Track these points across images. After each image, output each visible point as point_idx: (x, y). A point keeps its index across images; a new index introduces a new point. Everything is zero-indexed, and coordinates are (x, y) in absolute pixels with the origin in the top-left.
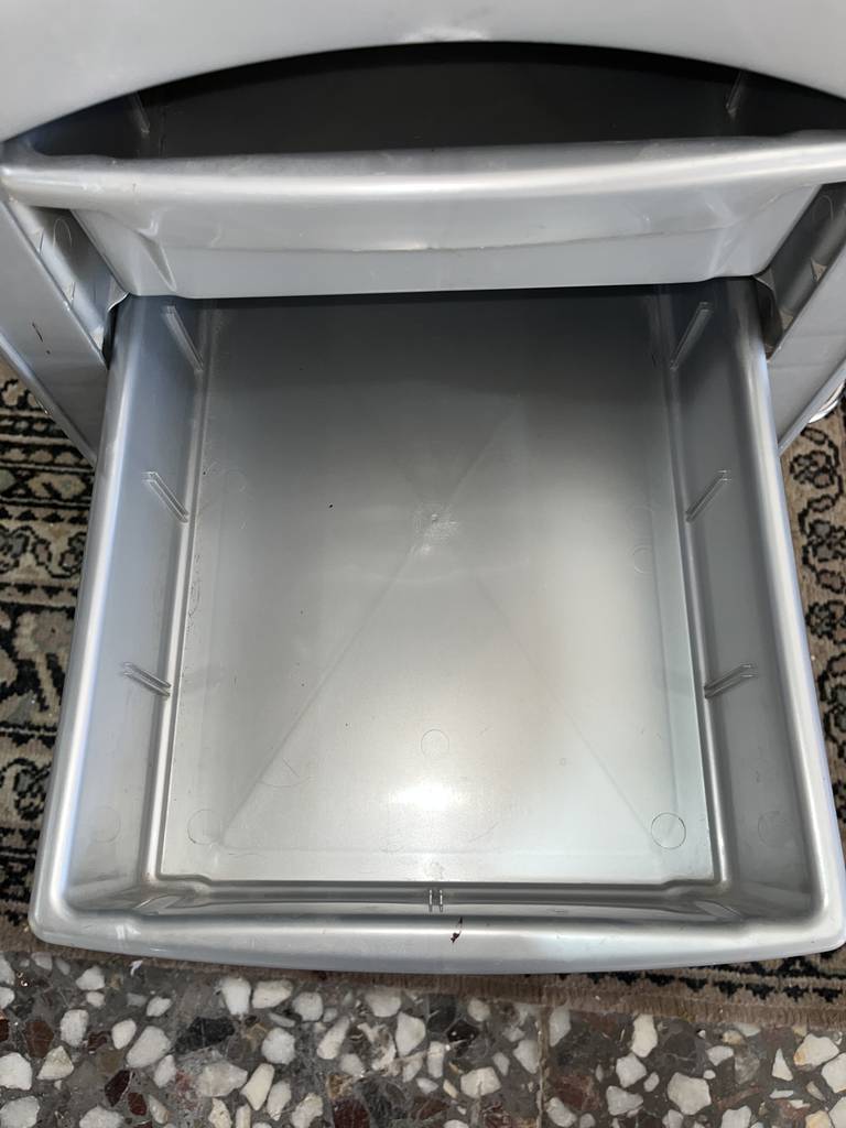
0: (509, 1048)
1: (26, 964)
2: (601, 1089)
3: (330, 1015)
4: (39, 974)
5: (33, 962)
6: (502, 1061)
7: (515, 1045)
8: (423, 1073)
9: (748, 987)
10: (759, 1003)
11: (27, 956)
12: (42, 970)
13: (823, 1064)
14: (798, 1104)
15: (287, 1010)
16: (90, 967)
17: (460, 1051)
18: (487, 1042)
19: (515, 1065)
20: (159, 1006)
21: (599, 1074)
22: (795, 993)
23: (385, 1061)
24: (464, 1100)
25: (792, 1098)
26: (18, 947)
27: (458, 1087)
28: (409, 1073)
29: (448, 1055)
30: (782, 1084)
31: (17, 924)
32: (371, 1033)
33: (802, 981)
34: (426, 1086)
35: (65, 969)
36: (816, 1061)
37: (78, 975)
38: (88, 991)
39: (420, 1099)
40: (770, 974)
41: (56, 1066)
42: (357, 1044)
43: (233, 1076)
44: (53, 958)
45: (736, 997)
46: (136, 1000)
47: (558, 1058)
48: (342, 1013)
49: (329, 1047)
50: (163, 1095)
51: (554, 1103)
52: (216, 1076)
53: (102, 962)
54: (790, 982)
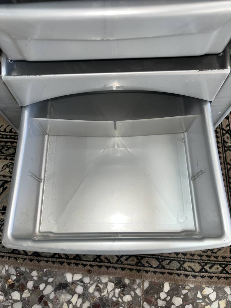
0: (134, 290)
1: (19, 270)
2: (156, 300)
3: (91, 282)
4: (22, 272)
5: (20, 269)
6: (132, 293)
7: (136, 289)
8: (114, 296)
9: (191, 275)
10: (194, 279)
11: (19, 268)
12: (23, 271)
13: (209, 294)
14: (203, 304)
15: (81, 281)
16: (34, 270)
17: (123, 291)
18: (129, 289)
19: (136, 294)
20: (50, 280)
21: (156, 296)
22: (203, 277)
23: (105, 293)
24: (123, 302)
25: (202, 302)
26: (17, 266)
27: (122, 299)
28: (110, 296)
29: (120, 292)
30: (199, 299)
31: (16, 260)
32: (101, 287)
33: (204, 274)
34: (114, 299)
35: (28, 271)
36: (208, 294)
37: (31, 272)
38: (33, 276)
39: (113, 302)
40: (197, 272)
41: (26, 294)
42: (98, 289)
43: (69, 297)
44: (25, 268)
45: (188, 278)
46: (45, 278)
47: (146, 292)
48: (94, 282)
49: (91, 290)
50: (52, 301)
51: (145, 303)
52: (64, 297)
53: (37, 269)
54: (202, 274)
